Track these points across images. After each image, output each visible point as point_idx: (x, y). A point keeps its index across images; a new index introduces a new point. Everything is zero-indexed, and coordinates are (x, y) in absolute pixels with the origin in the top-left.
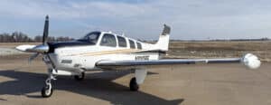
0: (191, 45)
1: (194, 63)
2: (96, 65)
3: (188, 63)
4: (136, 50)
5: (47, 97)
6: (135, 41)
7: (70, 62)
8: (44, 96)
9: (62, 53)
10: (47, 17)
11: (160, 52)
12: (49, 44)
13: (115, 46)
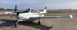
0: (49, 11)
1: (56, 17)
2: (30, 18)
3: (55, 17)
4: (39, 13)
5: (17, 27)
6: (39, 11)
7: (23, 17)
8: (16, 27)
9: (21, 15)
10: (16, 5)
11: (44, 14)
12: (17, 13)
13: (34, 13)
